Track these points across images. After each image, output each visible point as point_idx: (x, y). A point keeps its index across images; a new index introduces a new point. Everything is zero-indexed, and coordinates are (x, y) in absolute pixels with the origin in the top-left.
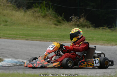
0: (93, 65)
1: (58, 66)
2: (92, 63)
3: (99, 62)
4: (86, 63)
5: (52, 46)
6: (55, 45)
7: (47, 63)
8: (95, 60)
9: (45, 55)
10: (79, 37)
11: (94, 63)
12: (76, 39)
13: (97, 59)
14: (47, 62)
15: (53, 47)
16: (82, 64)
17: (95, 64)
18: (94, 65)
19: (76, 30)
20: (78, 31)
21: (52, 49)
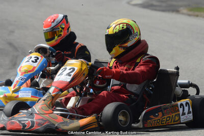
0: (177, 118)
1: (94, 127)
2: (174, 114)
3: (191, 110)
4: (160, 114)
5: (68, 71)
6: (76, 69)
7: (61, 119)
8: (182, 105)
9: (53, 97)
10: (129, 44)
11: (179, 114)
12: (122, 51)
13: (187, 103)
14: (62, 115)
15: (72, 74)
16: (152, 117)
17: (182, 117)
18: (180, 118)
20: (125, 27)
21: (69, 79)
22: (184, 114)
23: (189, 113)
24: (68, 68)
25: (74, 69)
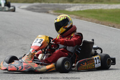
0: (93, 65)
1: (54, 69)
2: (92, 64)
3: (100, 61)
4: (86, 63)
5: (39, 41)
6: (43, 40)
7: (36, 65)
8: (96, 59)
9: (32, 54)
10: (68, 26)
11: (94, 63)
12: (64, 30)
13: (98, 58)
15: (42, 42)
16: (82, 65)
17: (95, 65)
19: (63, 17)
20: (65, 18)
21: (40, 45)
22: (96, 63)
23: (99, 63)
24: (39, 39)
25: (42, 40)
